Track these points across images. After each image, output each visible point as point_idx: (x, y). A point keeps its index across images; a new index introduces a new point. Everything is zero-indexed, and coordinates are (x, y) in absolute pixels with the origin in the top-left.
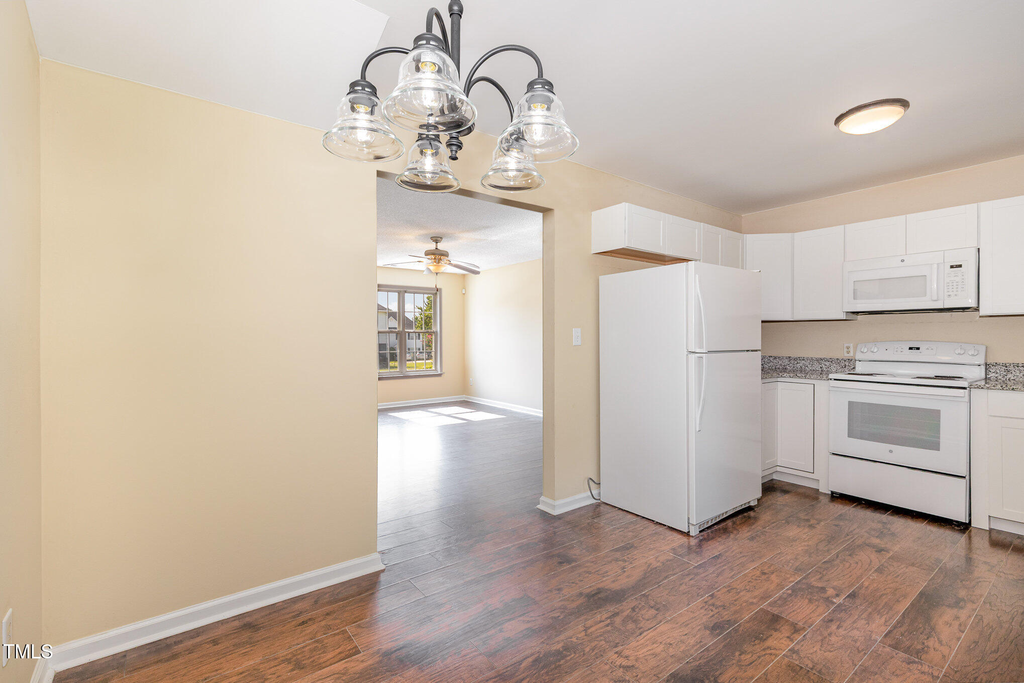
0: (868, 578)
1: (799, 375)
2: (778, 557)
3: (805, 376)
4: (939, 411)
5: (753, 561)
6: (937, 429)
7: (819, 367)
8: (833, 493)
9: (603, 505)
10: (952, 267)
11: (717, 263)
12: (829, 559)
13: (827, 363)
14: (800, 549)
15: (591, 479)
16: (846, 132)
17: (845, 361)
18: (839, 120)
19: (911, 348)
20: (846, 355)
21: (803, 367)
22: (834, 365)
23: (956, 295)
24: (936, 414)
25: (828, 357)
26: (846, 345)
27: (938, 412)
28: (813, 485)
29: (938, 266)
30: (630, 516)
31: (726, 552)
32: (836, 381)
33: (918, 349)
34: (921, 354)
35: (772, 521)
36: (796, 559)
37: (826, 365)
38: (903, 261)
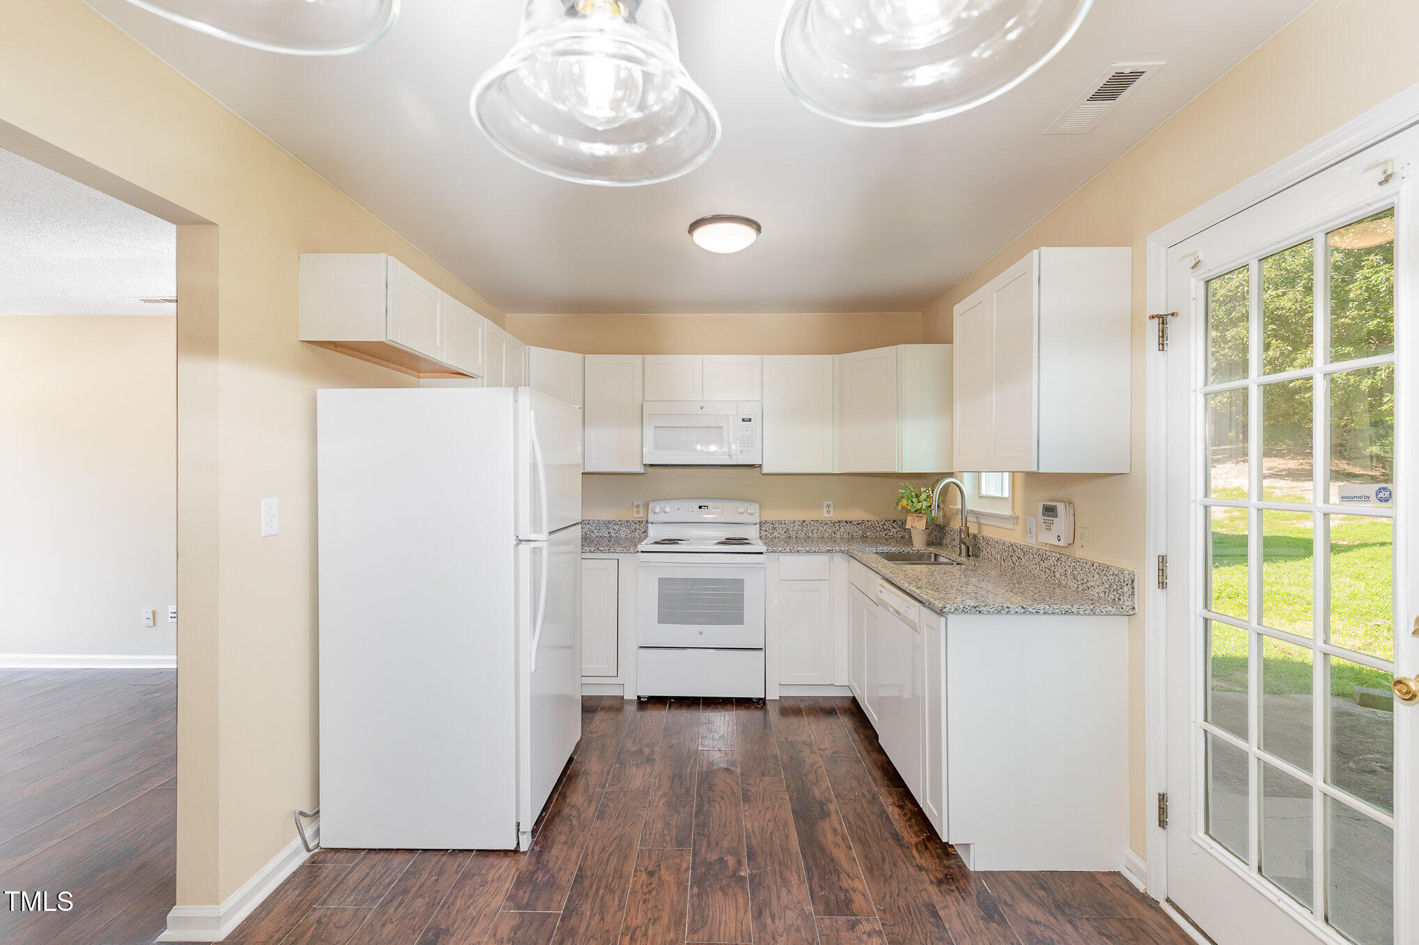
0: (745, 816)
1: (602, 549)
2: (648, 833)
3: (608, 550)
4: (743, 580)
5: (626, 857)
6: (739, 599)
7: (607, 533)
8: (639, 697)
9: (329, 856)
10: (743, 420)
11: (500, 385)
12: (697, 806)
13: (616, 527)
14: (661, 805)
15: (301, 813)
16: (698, 244)
17: (635, 523)
18: (694, 226)
19: (700, 507)
20: (636, 515)
21: (589, 533)
22: (624, 529)
23: (747, 451)
24: (739, 584)
25: (617, 519)
26: (635, 503)
27: (741, 581)
28: (616, 692)
30: (399, 858)
31: (585, 858)
32: (644, 554)
33: (706, 507)
34: (710, 514)
35: (606, 770)
36: (667, 824)
37: (614, 530)
38: (702, 408)
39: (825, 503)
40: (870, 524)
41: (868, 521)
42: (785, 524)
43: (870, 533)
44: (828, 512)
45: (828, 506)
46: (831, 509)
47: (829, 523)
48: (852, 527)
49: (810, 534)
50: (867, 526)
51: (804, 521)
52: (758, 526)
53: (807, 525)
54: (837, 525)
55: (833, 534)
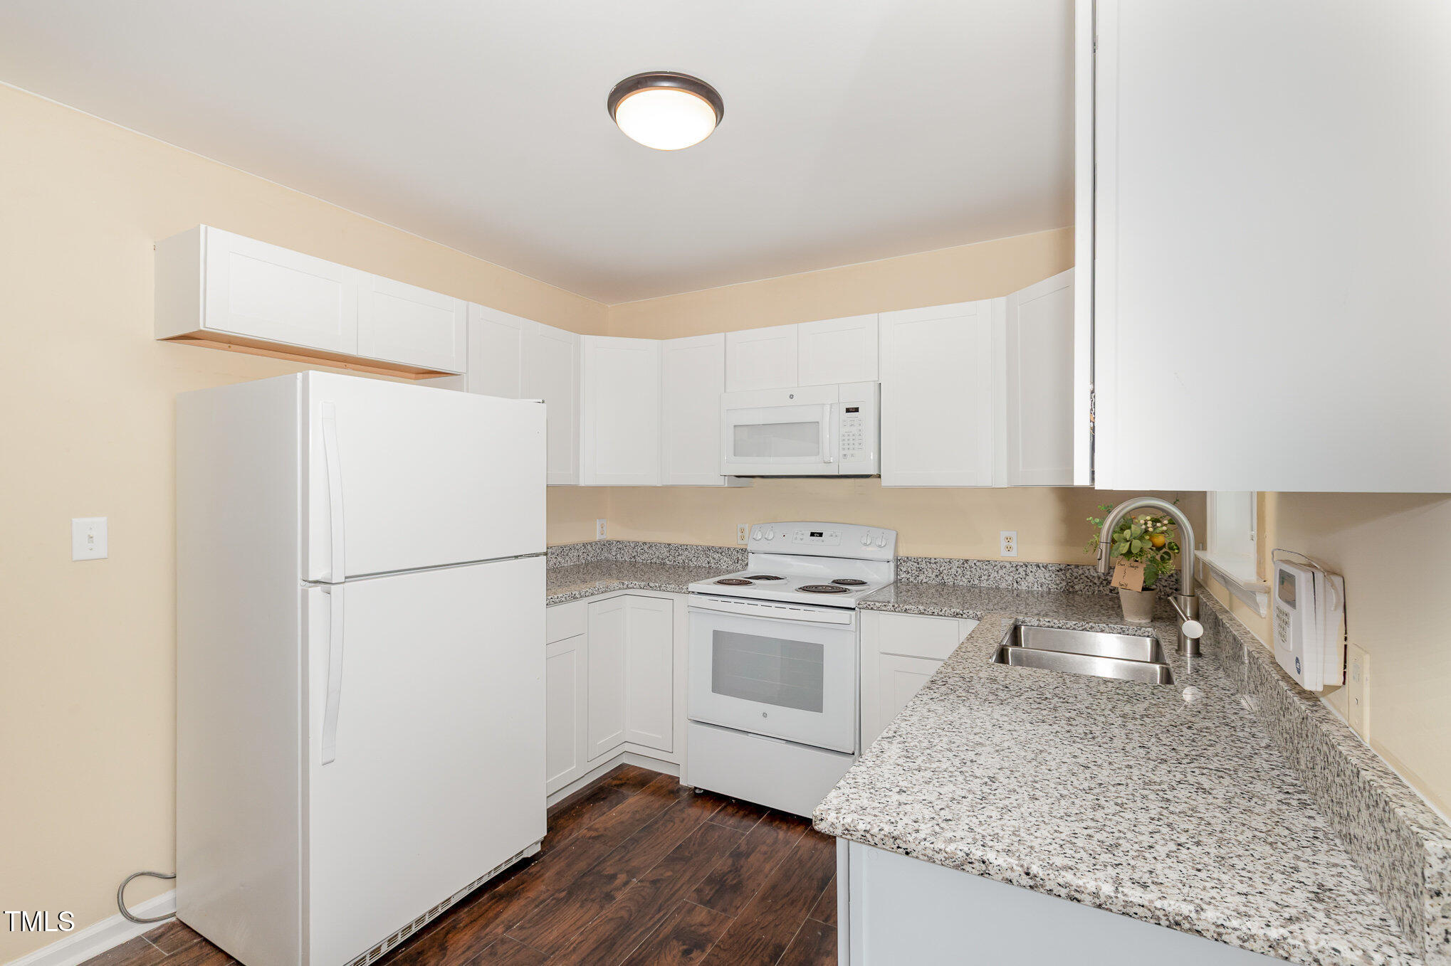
1: (652, 584)
3: (660, 587)
4: (823, 645)
7: (706, 562)
8: (694, 788)
9: (172, 932)
10: (848, 410)
13: (716, 556)
17: (738, 552)
19: (812, 534)
20: (740, 542)
22: (725, 558)
23: (852, 455)
24: (818, 650)
25: (716, 546)
26: (741, 525)
27: (820, 648)
28: (672, 772)
29: (831, 408)
32: (698, 595)
33: (821, 535)
34: (823, 544)
37: (714, 559)
38: (792, 397)
39: (1004, 534)
40: (1081, 572)
41: (1077, 566)
42: (935, 563)
43: (1082, 586)
44: (1009, 549)
45: (1008, 539)
46: (1013, 544)
47: (1008, 565)
48: (1047, 575)
49: (976, 582)
50: (1075, 574)
51: (967, 561)
52: (892, 565)
53: (971, 567)
54: (1021, 570)
55: (1015, 584)
